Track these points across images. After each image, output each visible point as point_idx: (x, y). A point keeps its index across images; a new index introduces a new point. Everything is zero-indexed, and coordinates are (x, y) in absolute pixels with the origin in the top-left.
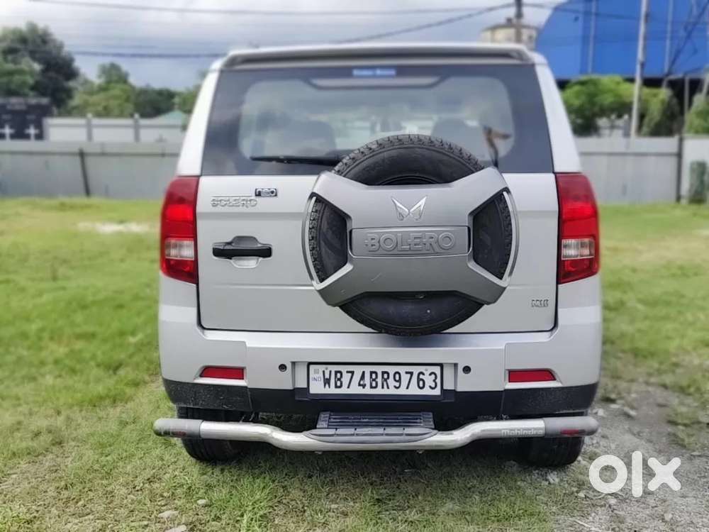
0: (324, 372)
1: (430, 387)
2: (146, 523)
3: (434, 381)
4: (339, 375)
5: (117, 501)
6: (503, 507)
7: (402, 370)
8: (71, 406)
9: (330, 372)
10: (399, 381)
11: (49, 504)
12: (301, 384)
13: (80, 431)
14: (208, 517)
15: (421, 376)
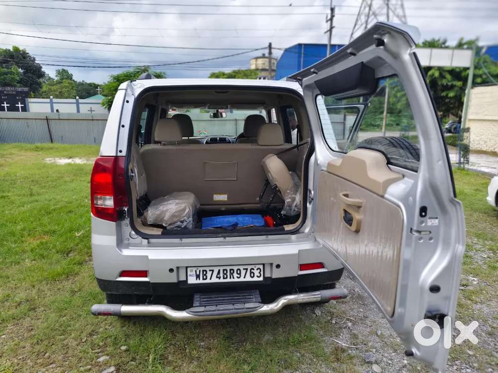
0: (196, 271)
1: (257, 276)
2: (89, 367)
3: (259, 273)
4: (205, 273)
5: (70, 352)
6: (296, 335)
7: (241, 268)
8: (41, 282)
9: (200, 271)
10: (240, 274)
11: (26, 357)
12: (183, 278)
13: (46, 299)
14: (127, 359)
15: (252, 271)
